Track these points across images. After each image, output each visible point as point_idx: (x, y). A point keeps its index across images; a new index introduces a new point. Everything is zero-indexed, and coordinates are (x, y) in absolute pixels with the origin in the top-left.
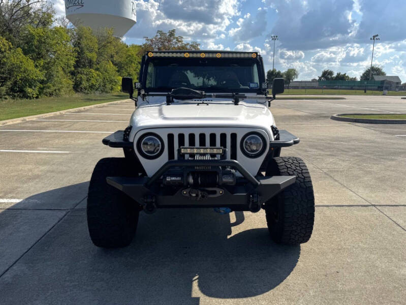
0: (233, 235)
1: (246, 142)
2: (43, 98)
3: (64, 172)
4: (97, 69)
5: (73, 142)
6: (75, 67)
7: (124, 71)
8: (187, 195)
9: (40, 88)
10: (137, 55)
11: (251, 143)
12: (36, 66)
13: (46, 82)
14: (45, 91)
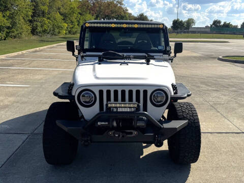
0: (144, 155)
1: (154, 96)
2: (9, 40)
3: (26, 103)
4: (48, 18)
5: (31, 78)
6: (32, 16)
7: (68, 19)
8: (112, 135)
9: (7, 32)
10: (77, 8)
11: (157, 96)
12: (4, 16)
13: (12, 28)
14: (10, 34)
